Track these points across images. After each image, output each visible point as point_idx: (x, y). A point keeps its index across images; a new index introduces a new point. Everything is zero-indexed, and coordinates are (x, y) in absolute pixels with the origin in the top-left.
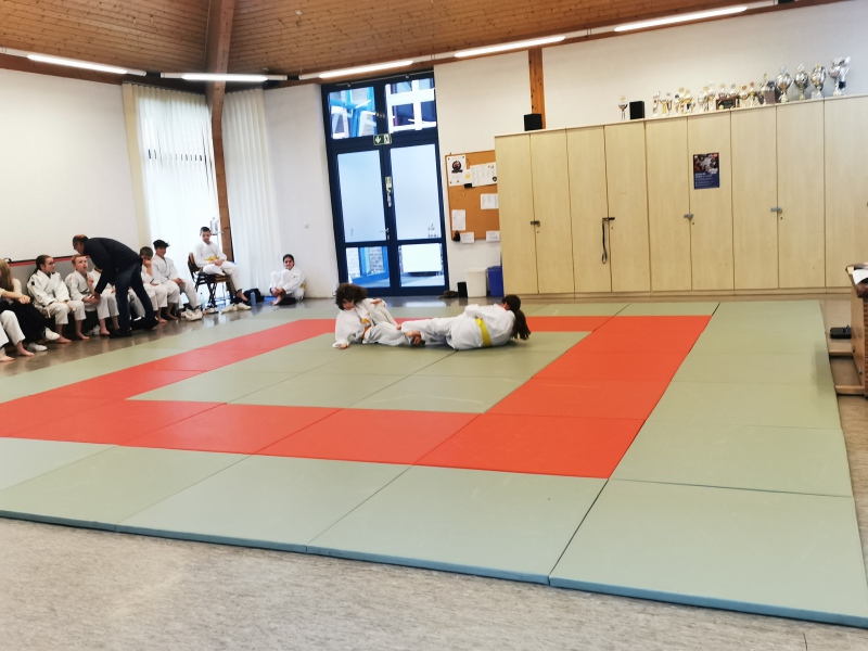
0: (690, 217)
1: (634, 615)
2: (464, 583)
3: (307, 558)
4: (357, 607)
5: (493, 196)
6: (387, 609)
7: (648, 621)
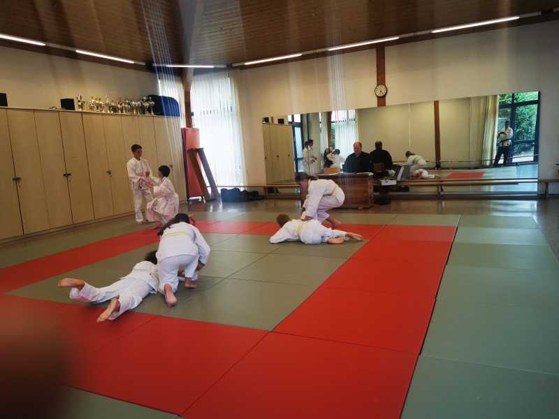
0: (109, 173)
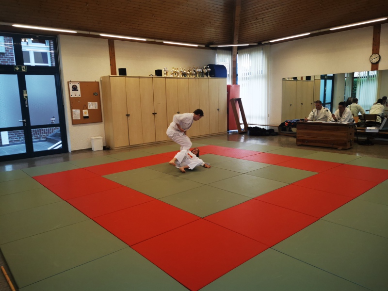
5: (94, 103)
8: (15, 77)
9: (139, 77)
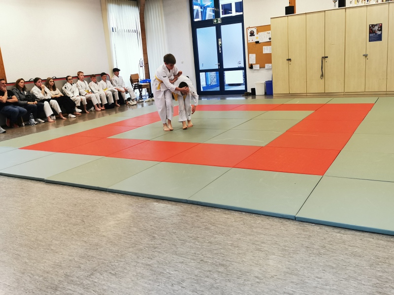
0: (366, 56)
1: (334, 234)
2: (256, 218)
3: (187, 205)
4: (210, 225)
5: (269, 47)
6: (223, 227)
7: (342, 237)
8: (214, 28)
9: (306, 13)
